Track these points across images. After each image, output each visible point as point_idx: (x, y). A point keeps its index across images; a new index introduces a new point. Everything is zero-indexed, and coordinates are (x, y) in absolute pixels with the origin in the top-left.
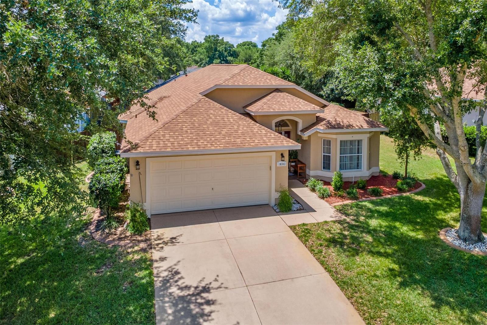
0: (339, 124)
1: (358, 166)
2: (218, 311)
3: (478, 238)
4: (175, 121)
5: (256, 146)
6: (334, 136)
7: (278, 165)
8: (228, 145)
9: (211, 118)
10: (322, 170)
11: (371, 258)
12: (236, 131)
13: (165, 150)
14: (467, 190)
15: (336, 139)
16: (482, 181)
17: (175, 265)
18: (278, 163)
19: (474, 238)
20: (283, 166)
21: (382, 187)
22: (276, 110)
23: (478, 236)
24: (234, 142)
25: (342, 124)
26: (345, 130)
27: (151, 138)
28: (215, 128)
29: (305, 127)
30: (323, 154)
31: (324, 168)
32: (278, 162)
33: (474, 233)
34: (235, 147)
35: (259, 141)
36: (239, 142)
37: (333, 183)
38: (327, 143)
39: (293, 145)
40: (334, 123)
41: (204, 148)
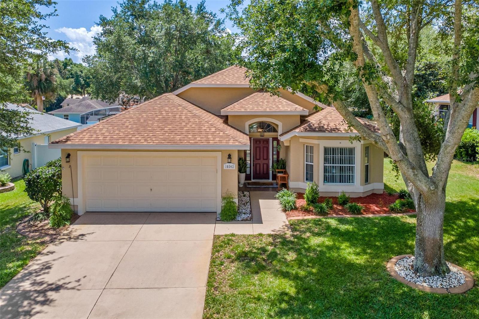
0: (323, 127)
1: (349, 179)
2: (46, 313)
3: (436, 270)
4: (122, 116)
5: (196, 144)
6: (316, 142)
7: (225, 168)
8: (163, 141)
9: (162, 114)
10: (304, 181)
11: (274, 278)
12: (181, 128)
13: (94, 143)
14: (420, 201)
15: (319, 145)
16: (429, 188)
17: (54, 260)
18: (225, 166)
19: (428, 269)
20: (229, 168)
21: (371, 205)
22: (248, 110)
23: (436, 267)
24: (173, 139)
25: (326, 127)
26: (327, 134)
27: (87, 132)
28: (160, 124)
29: (285, 131)
30: (306, 163)
31: (307, 179)
32: (225, 164)
33: (428, 262)
34: (170, 144)
35: (202, 139)
36: (178, 139)
37: (305, 196)
38: (310, 149)
39: (240, 144)
40: (316, 125)
41: (135, 143)
